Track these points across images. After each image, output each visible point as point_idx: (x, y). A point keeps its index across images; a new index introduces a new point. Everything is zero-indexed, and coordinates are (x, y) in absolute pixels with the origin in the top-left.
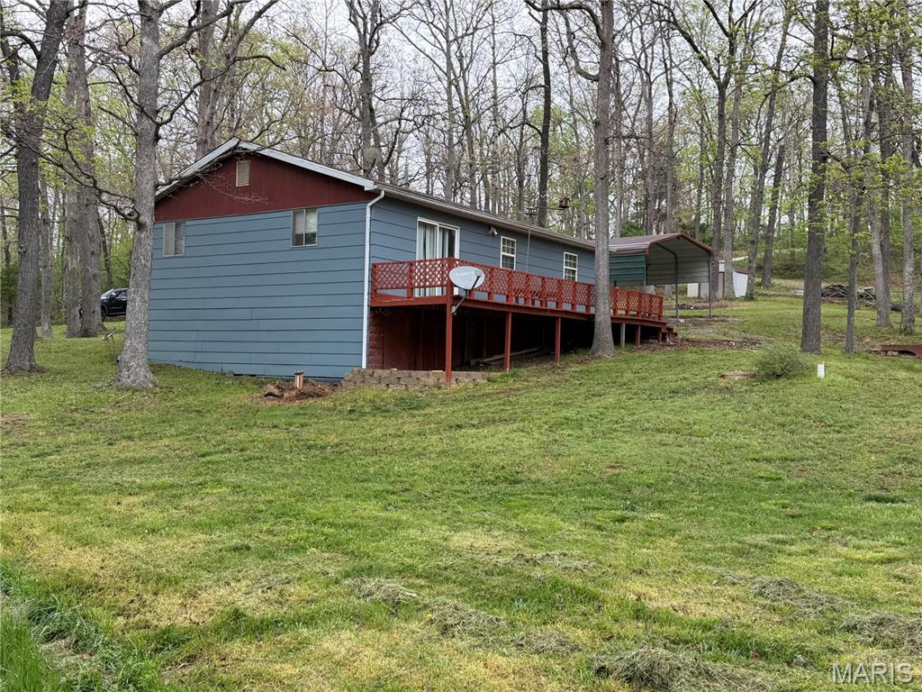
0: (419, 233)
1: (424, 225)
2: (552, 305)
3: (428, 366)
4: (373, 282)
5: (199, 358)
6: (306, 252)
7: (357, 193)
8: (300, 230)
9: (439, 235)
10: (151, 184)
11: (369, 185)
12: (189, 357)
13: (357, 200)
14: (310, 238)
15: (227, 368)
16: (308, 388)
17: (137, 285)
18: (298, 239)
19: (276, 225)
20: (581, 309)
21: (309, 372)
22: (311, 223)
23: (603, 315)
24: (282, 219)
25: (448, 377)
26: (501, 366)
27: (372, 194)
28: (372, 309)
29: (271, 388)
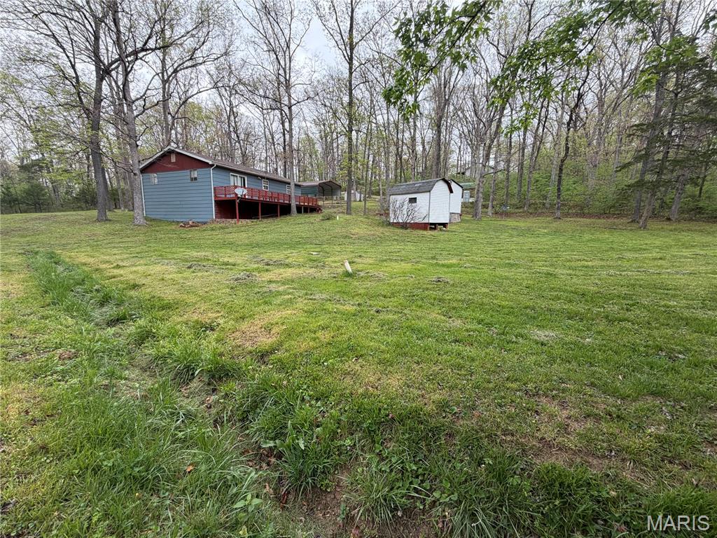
0: (232, 178)
1: (234, 176)
2: (276, 201)
3: (233, 218)
4: (215, 193)
5: (166, 217)
6: (194, 184)
7: (206, 165)
8: (192, 176)
9: (239, 179)
10: (137, 160)
11: (210, 163)
12: (162, 216)
13: (208, 167)
14: (196, 179)
15: (175, 220)
16: (194, 224)
17: (136, 193)
18: (192, 179)
19: (185, 174)
20: (287, 202)
21: (194, 220)
22: (195, 174)
23: (294, 204)
24: (187, 172)
25: (238, 221)
26: (258, 218)
27: (212, 165)
28: (215, 201)
29: (182, 224)
